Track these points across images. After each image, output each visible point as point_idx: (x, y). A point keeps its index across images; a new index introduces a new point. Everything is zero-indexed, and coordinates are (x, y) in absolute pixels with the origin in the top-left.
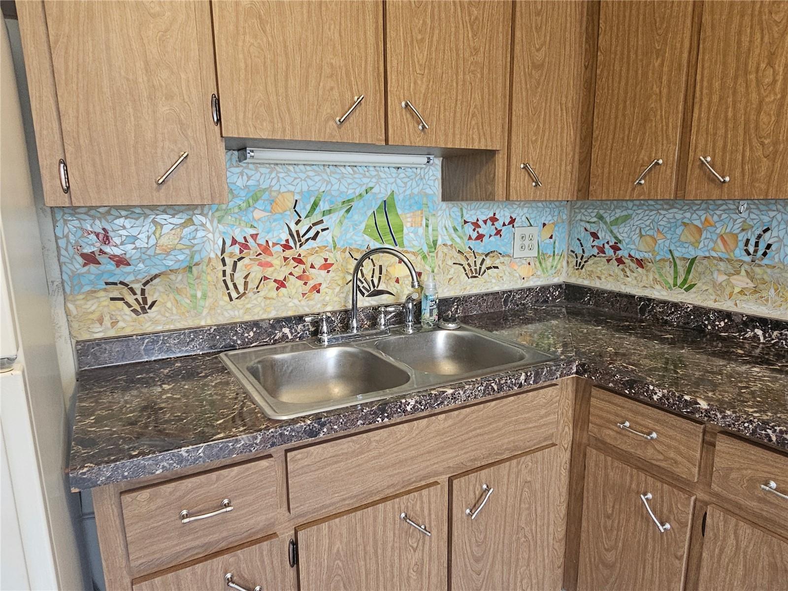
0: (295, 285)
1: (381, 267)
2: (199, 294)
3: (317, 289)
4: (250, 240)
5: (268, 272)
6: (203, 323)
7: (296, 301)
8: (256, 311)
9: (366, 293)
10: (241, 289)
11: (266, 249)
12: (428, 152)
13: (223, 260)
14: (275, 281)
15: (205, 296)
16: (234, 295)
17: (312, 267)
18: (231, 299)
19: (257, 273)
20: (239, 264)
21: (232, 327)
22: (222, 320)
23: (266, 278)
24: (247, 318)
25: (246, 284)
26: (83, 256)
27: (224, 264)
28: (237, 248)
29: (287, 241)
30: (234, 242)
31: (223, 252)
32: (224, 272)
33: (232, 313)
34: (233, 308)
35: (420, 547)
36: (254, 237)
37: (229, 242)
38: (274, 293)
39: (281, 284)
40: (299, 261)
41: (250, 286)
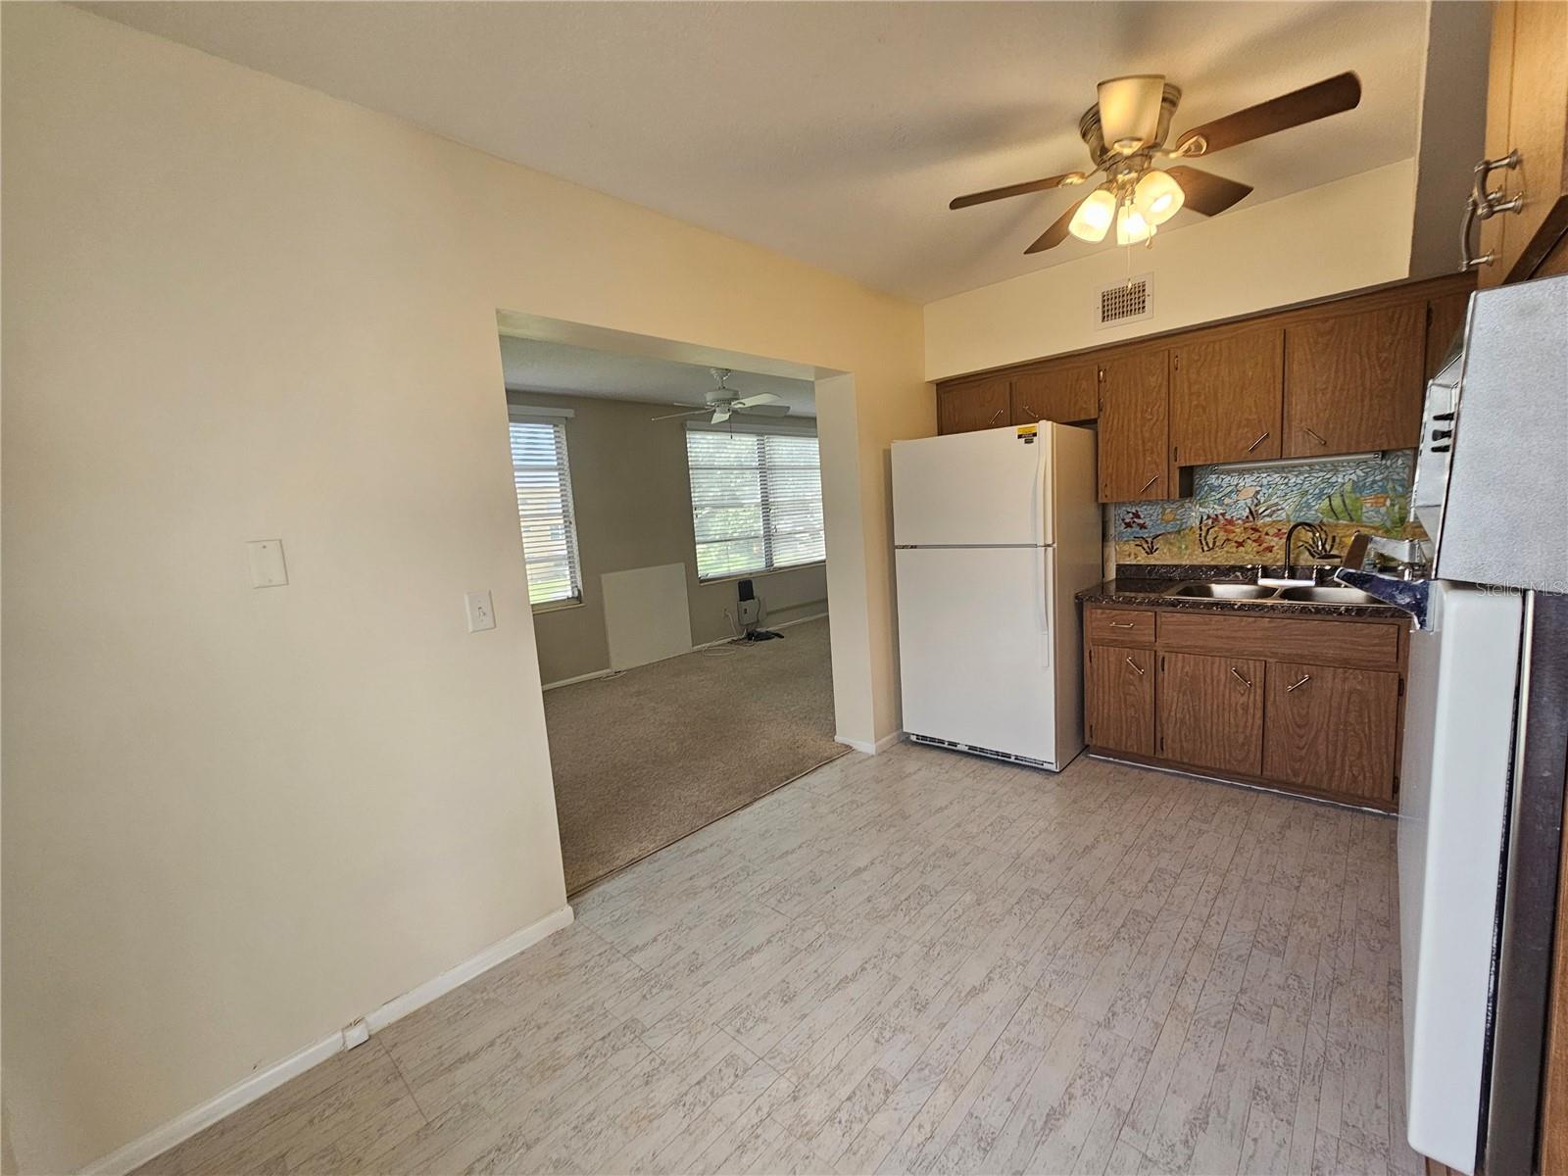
0: (1251, 546)
1: (1334, 538)
2: (1183, 547)
3: (1270, 549)
4: (1220, 517)
5: (1231, 536)
6: (1184, 563)
7: (1252, 557)
8: (1220, 559)
9: (1317, 556)
10: (1211, 546)
11: (1230, 522)
12: (1376, 452)
13: (1200, 528)
14: (1236, 542)
15: (1186, 548)
16: (1206, 548)
17: (1267, 534)
18: (1203, 551)
19: (1222, 536)
20: (1211, 531)
21: (1200, 567)
22: (1195, 563)
23: (1228, 540)
24: (1213, 563)
25: (1214, 543)
26: (1126, 524)
27: (1201, 530)
28: (1210, 521)
29: (1247, 517)
30: (1209, 517)
31: (1201, 523)
32: (1200, 535)
33: (1203, 559)
34: (1205, 556)
35: (1246, 693)
36: (1223, 515)
37: (1205, 517)
38: (1234, 550)
39: (1240, 544)
40: (1255, 530)
41: (1217, 544)
